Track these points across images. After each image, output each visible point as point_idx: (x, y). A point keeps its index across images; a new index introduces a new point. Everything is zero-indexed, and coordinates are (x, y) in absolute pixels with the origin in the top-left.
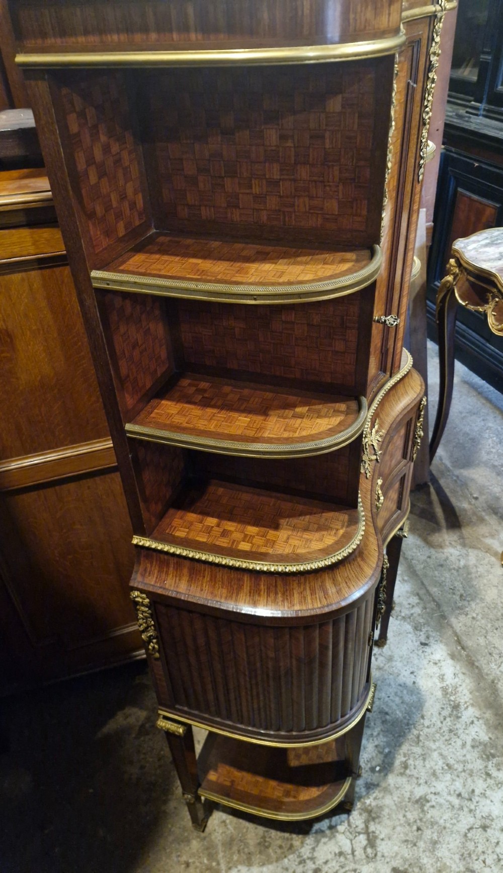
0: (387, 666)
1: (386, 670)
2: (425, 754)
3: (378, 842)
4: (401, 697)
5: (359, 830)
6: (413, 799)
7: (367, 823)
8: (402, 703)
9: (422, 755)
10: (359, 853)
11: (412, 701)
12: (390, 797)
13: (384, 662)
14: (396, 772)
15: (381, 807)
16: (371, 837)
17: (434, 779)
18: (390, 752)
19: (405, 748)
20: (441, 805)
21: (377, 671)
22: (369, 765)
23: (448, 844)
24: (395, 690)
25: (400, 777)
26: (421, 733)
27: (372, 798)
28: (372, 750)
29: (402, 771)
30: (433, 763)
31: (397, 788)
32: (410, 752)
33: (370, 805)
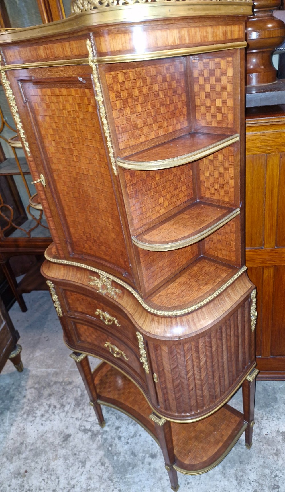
0: (160, 485)
1: (158, 482)
2: (102, 479)
3: (83, 433)
4: (137, 483)
5: (92, 427)
6: (88, 460)
7: (93, 432)
8: (134, 482)
9: (102, 477)
10: (85, 423)
11: (132, 489)
12: (95, 448)
13: (163, 484)
14: (103, 457)
15: (94, 441)
16: (87, 431)
17: (89, 476)
18: (113, 459)
19: (111, 469)
20: (76, 473)
21: (159, 476)
22: (114, 445)
23: (62, 467)
24: (143, 482)
25: (100, 458)
26: (112, 484)
27: (100, 439)
28: (119, 450)
29: (102, 461)
30: (95, 480)
31: (96, 454)
32: (107, 470)
33: (98, 437)
